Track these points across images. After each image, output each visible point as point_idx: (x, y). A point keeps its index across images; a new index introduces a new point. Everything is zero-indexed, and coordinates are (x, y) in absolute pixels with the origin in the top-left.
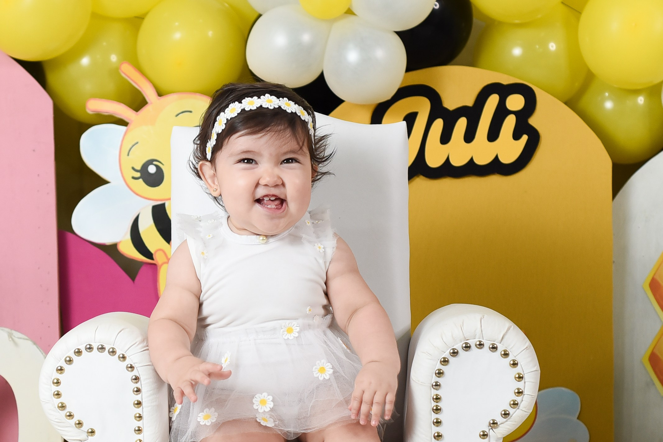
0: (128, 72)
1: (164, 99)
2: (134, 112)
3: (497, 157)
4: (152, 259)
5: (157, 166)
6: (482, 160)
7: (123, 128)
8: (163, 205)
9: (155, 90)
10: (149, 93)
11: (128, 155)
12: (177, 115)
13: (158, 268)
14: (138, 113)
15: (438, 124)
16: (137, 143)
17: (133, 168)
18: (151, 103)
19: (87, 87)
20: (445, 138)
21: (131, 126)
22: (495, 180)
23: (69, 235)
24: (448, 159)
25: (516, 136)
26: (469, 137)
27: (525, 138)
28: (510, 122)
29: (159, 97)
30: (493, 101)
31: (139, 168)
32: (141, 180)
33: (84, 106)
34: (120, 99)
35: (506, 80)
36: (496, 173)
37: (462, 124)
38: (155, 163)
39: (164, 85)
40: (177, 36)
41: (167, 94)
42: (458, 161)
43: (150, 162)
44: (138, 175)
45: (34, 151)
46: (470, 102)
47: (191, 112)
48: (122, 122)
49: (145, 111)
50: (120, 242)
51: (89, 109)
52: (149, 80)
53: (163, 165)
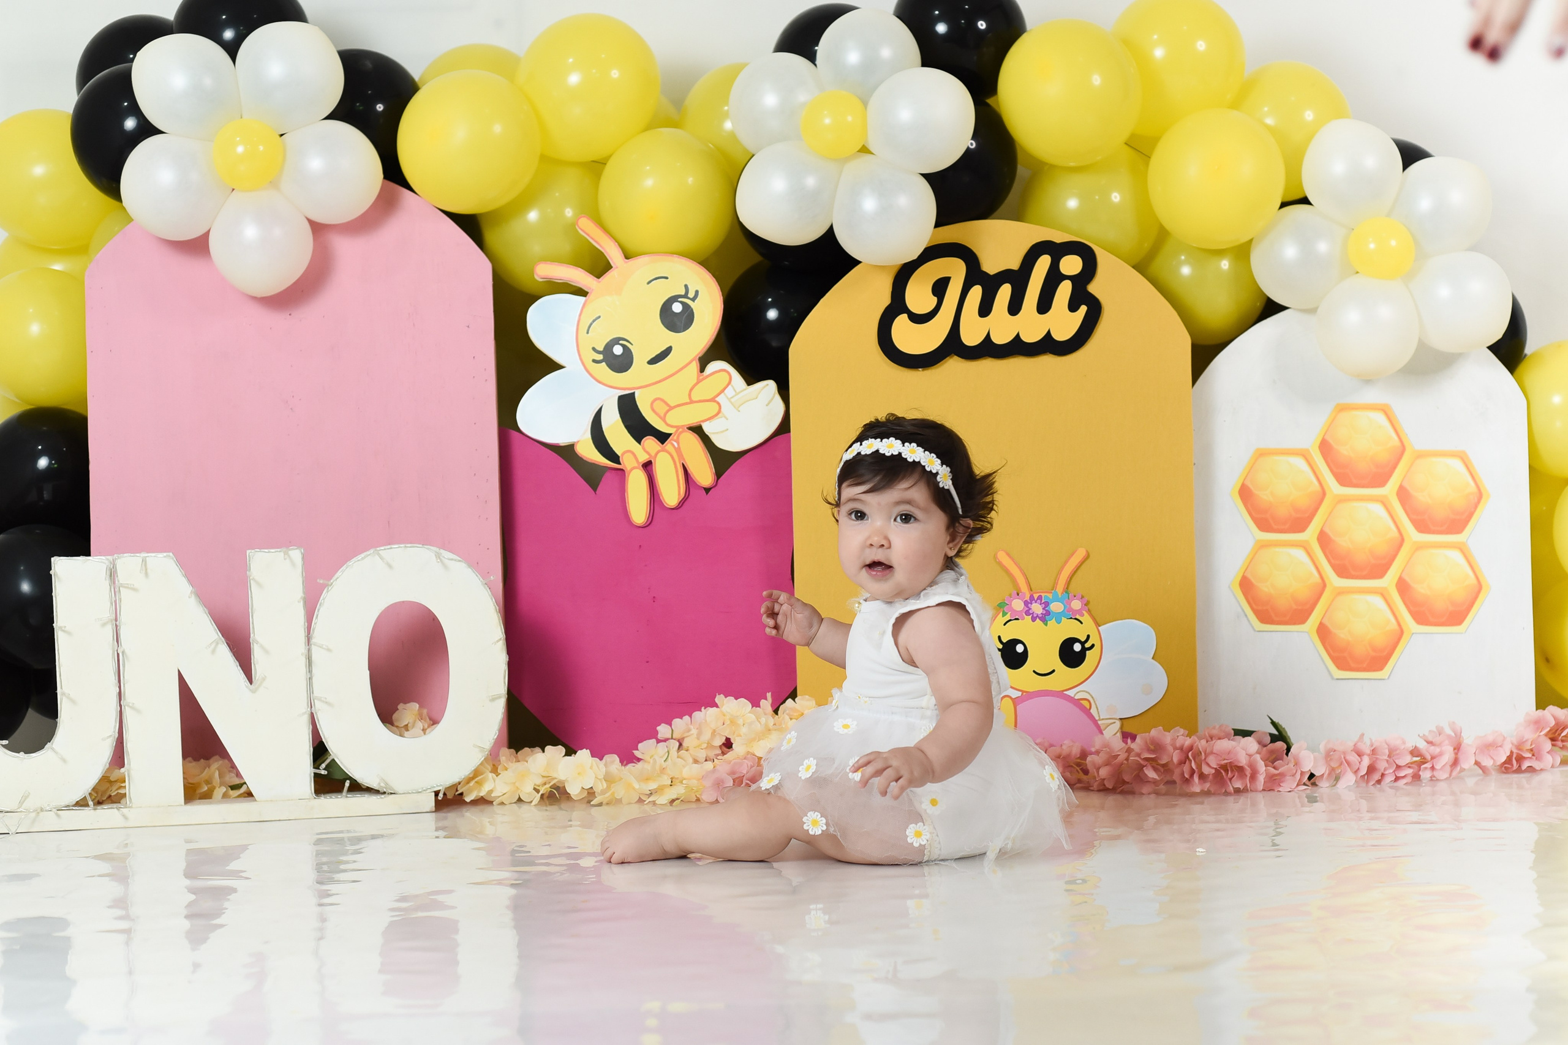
0: (587, 226)
1: (632, 263)
2: (595, 278)
3: (1049, 333)
4: (619, 463)
5: (624, 346)
6: (1031, 336)
7: (582, 299)
8: (634, 393)
9: (621, 251)
10: (613, 254)
11: (588, 333)
12: (649, 283)
13: (625, 474)
14: (600, 279)
15: (976, 292)
16: (599, 317)
17: (594, 349)
18: (617, 268)
19: (536, 248)
20: (985, 309)
21: (590, 297)
22: (1047, 361)
23: (514, 433)
24: (988, 336)
25: (1073, 307)
26: (1015, 308)
27: (1083, 309)
28: (1065, 290)
29: (626, 260)
30: (1044, 263)
31: (601, 349)
32: (604, 363)
33: (532, 272)
34: (577, 263)
35: (1059, 237)
36: (1049, 353)
37: (1005, 292)
38: (621, 342)
39: (632, 245)
40: (649, 182)
42: (1001, 338)
43: (616, 341)
44: (600, 357)
45: (468, 327)
46: (1015, 264)
47: (667, 278)
48: (581, 292)
49: (609, 277)
50: (578, 442)
51: (537, 275)
52: (614, 239)
53: (632, 345)
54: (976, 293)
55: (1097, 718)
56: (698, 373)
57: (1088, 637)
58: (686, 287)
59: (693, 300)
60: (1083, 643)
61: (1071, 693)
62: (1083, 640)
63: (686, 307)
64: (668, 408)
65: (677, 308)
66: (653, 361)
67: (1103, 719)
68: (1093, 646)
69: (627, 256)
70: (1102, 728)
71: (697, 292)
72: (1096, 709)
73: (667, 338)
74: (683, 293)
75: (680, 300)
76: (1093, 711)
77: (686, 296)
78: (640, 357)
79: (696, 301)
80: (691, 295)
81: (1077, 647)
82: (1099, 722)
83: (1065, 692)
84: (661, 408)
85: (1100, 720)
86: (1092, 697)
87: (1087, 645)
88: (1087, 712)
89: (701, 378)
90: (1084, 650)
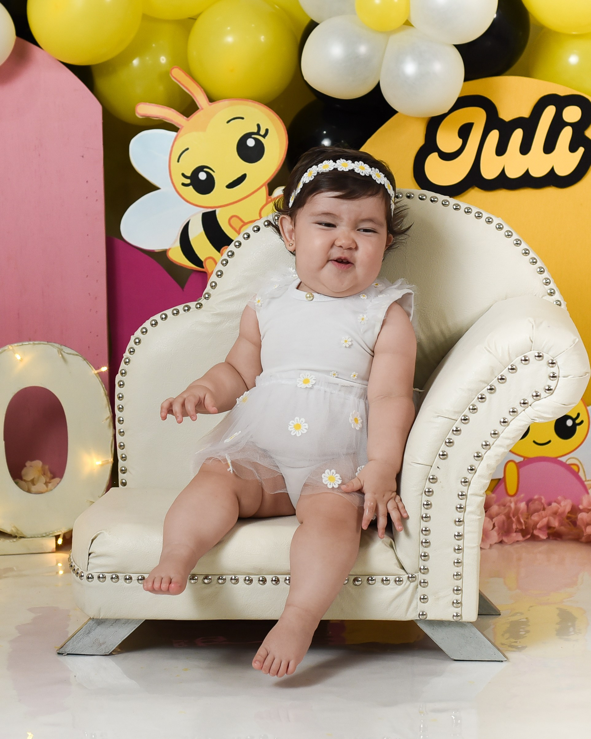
0: (178, 75)
1: (215, 105)
2: (185, 117)
3: (552, 170)
4: (203, 267)
5: (207, 173)
6: (538, 172)
7: (174, 134)
8: (215, 212)
9: (206, 95)
10: (201, 99)
11: (178, 161)
12: (228, 122)
13: (208, 277)
14: (189, 118)
16: (187, 149)
17: (183, 175)
18: (202, 109)
19: (137, 90)
20: (501, 150)
21: (181, 132)
22: (551, 192)
23: (118, 242)
24: (503, 171)
25: (573, 148)
26: (525, 148)
27: (581, 150)
28: (566, 134)
29: (210, 103)
30: (550, 112)
31: (189, 174)
32: (191, 187)
33: (134, 110)
34: (170, 105)
35: (563, 91)
36: (552, 186)
37: (518, 135)
38: (205, 170)
39: (214, 91)
40: (230, 39)
41: (218, 100)
42: (513, 173)
43: (201, 169)
44: (188, 181)
45: (83, 157)
46: (526, 113)
47: (243, 118)
49: (196, 117)
50: (170, 249)
51: (139, 114)
52: (200, 86)
53: (214, 172)
54: (494, 136)
55: (584, 479)
56: (267, 197)
57: (578, 415)
58: (258, 126)
59: (264, 136)
60: (574, 420)
61: (563, 459)
62: (574, 416)
63: (257, 141)
64: (242, 224)
65: (251, 143)
66: (231, 186)
67: (588, 481)
68: (582, 422)
69: (211, 100)
70: (588, 487)
71: (267, 131)
72: (583, 473)
73: (243, 167)
74: (255, 130)
75: (253, 136)
76: (581, 474)
77: (258, 133)
78: (221, 182)
79: (266, 138)
80: (262, 132)
81: (569, 423)
82: (586, 483)
83: (559, 459)
84: (237, 224)
85: (586, 481)
86: (581, 463)
87: (578, 421)
88: (576, 475)
89: (270, 200)
90: (575, 425)
